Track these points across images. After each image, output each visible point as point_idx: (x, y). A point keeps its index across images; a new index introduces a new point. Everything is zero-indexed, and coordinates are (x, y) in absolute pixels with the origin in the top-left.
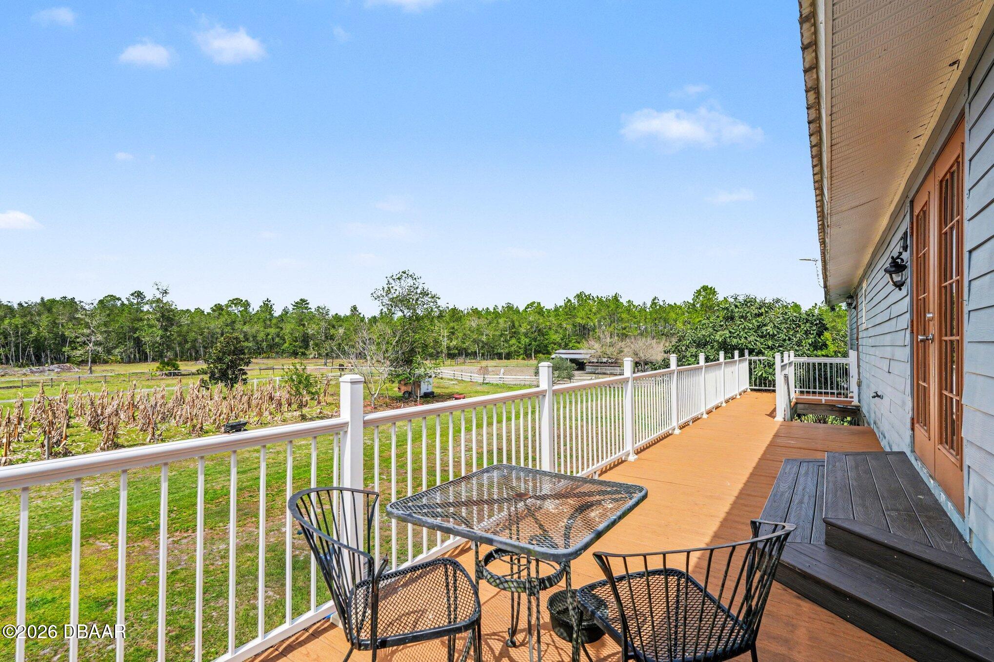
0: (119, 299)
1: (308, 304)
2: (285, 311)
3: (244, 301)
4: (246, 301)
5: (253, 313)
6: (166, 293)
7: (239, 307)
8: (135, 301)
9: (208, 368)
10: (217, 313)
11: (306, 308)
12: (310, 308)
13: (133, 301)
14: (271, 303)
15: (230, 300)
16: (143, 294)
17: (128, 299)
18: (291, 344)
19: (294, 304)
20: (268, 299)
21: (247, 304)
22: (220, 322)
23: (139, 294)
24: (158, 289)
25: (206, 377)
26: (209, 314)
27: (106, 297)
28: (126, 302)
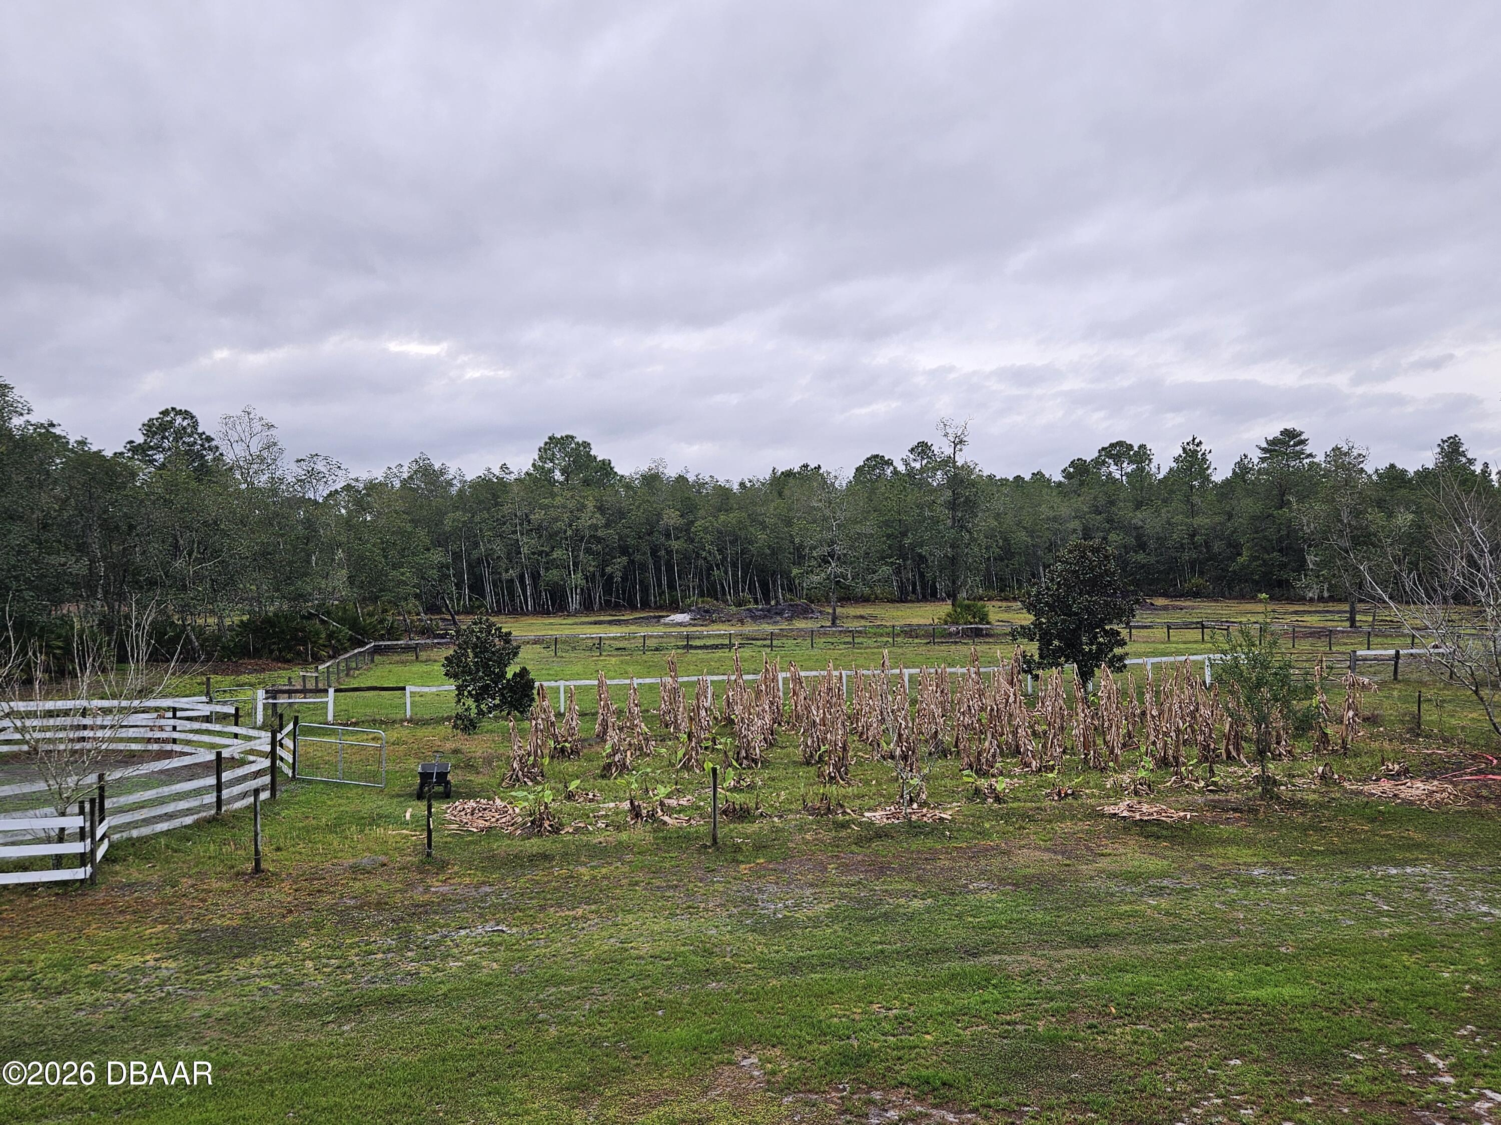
0: (889, 463)
1: (1303, 442)
2: (1242, 469)
3: (1136, 449)
4: (1142, 447)
5: (1160, 476)
6: (961, 442)
7: (1125, 465)
8: (917, 465)
9: (1035, 625)
10: (1075, 481)
11: (1298, 455)
12: (1310, 455)
13: (913, 465)
14: (1203, 447)
15: (1103, 449)
16: (933, 448)
17: (906, 463)
18: (1256, 558)
19: (1264, 445)
20: (1194, 439)
21: (1141, 456)
22: (1081, 503)
23: (922, 449)
24: (946, 435)
25: (1033, 649)
26: (1060, 484)
27: (868, 459)
28: (901, 468)
